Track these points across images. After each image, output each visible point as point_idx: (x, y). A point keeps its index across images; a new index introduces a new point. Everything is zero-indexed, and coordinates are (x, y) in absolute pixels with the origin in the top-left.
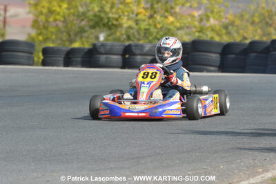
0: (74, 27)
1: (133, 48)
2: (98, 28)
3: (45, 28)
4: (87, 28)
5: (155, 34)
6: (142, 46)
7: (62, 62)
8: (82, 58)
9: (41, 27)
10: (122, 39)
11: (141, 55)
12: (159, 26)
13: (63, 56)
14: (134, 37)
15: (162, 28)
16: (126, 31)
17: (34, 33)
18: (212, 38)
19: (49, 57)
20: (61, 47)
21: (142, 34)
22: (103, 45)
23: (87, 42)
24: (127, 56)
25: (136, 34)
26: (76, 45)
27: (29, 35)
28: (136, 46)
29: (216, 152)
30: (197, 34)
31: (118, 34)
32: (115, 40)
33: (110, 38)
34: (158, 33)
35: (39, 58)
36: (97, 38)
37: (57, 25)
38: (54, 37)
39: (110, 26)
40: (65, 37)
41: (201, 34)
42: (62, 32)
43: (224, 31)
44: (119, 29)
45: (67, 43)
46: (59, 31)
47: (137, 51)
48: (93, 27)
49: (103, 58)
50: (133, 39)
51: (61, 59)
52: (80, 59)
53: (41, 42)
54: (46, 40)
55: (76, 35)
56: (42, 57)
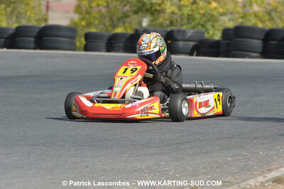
0: (116, 13)
1: (175, 34)
2: (141, 14)
3: (88, 13)
4: (130, 14)
5: (198, 19)
6: (184, 32)
7: (104, 47)
8: (124, 43)
9: (84, 12)
10: (165, 25)
11: (183, 40)
12: (202, 12)
13: (105, 41)
14: (177, 22)
15: (204, 13)
16: (169, 16)
17: (76, 17)
18: (255, 24)
19: (91, 42)
20: (103, 32)
21: (185, 21)
22: (146, 30)
23: (130, 27)
24: (169, 42)
25: (179, 19)
26: (119, 30)
27: (72, 20)
28: (179, 31)
29: (256, 138)
30: (240, 20)
31: (161, 20)
33: (153, 23)
34: (201, 18)
35: (81, 43)
36: (140, 23)
37: (100, 11)
39: (153, 11)
40: (107, 22)
41: (243, 20)
42: (105, 17)
43: (267, 17)
44: (162, 15)
45: (110, 28)
46: (102, 16)
47: (180, 37)
48: (136, 12)
50: (175, 24)
51: (103, 44)
52: (122, 44)
53: (84, 27)
54: (89, 25)
55: (119, 20)
56: (84, 43)
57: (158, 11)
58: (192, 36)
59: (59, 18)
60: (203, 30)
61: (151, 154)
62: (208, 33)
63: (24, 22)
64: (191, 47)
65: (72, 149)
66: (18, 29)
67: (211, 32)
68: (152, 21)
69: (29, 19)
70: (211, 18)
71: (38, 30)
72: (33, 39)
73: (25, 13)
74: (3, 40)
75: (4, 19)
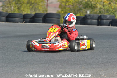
0: (77, 8)
1: (102, 17)
2: (87, 8)
3: (65, 8)
4: (82, 8)
6: (106, 16)
8: (80, 21)
9: (63, 8)
10: (97, 13)
11: (106, 20)
12: (113, 8)
16: (99, 10)
17: (60, 10)
21: (106, 11)
22: (89, 15)
23: (83, 14)
24: (100, 20)
25: (103, 11)
26: (78, 15)
27: (58, 11)
28: (104, 16)
31: (96, 11)
32: (94, 13)
34: (112, 10)
35: (62, 21)
36: (87, 12)
37: (70, 7)
38: (68, 12)
39: (92, 7)
42: (72, 10)
44: (96, 9)
47: (104, 18)
48: (85, 8)
49: (89, 21)
54: (65, 13)
57: (95, 7)
59: (52, 10)
60: (114, 15)
62: (116, 17)
63: (37, 12)
64: (109, 22)
66: (35, 14)
68: (92, 11)
69: (39, 10)
71: (44, 15)
72: (42, 19)
73: (38, 8)
74: (29, 19)
75: (29, 10)
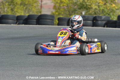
0: (71, 9)
1: (97, 18)
2: (82, 9)
3: (59, 9)
4: (77, 9)
5: (107, 12)
6: (101, 17)
7: (66, 24)
9: (57, 9)
10: (92, 14)
11: (101, 21)
12: (108, 8)
13: (67, 21)
14: (98, 13)
15: (109, 9)
16: (94, 11)
17: (54, 11)
19: (61, 22)
20: (66, 17)
21: (101, 12)
22: (84, 16)
24: (95, 21)
25: (98, 11)
27: (52, 12)
28: (99, 17)
31: (91, 12)
32: (89, 14)
33: (87, 13)
34: (108, 11)
35: (56, 22)
37: (64, 8)
38: (63, 13)
39: (87, 8)
40: (67, 13)
42: (66, 11)
44: (91, 10)
45: (68, 16)
46: (65, 10)
47: (99, 19)
48: (80, 9)
50: (97, 14)
51: (66, 23)
53: (57, 15)
54: (59, 14)
56: (58, 22)
57: (89, 8)
58: (104, 19)
59: (46, 11)
60: (109, 16)
61: (88, 70)
62: (111, 17)
63: (31, 13)
64: (104, 23)
65: (54, 68)
66: (29, 16)
67: (112, 17)
68: (87, 12)
69: (33, 12)
70: (112, 11)
71: (37, 16)
72: (35, 20)
73: (32, 9)
74: (22, 21)
75: (23, 12)
